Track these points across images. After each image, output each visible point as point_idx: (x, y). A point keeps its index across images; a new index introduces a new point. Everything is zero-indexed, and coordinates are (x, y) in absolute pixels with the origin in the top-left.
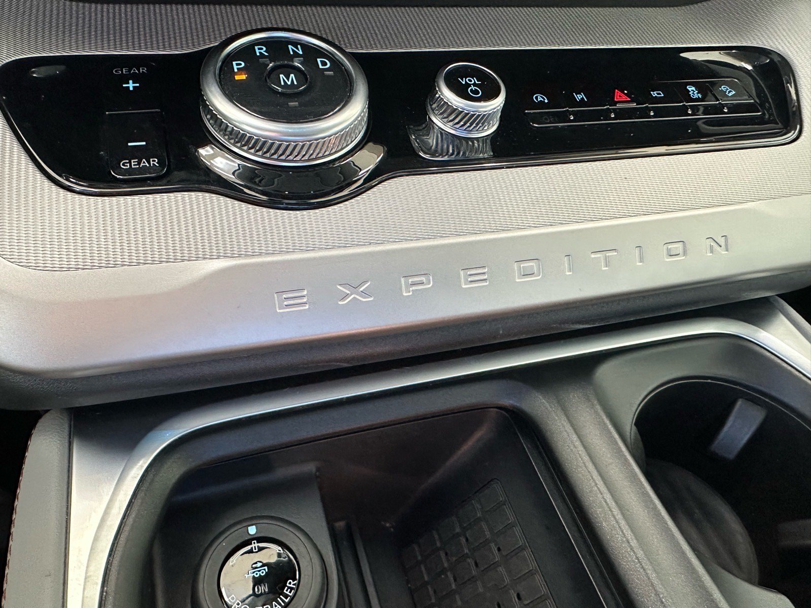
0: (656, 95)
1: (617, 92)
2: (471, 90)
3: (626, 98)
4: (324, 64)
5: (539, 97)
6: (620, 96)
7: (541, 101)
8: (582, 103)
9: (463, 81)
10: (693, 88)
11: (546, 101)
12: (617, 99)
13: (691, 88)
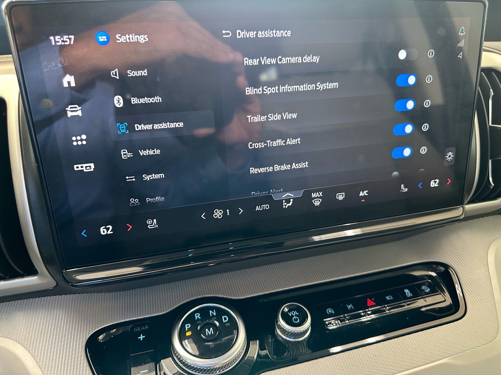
0: (388, 298)
1: (369, 300)
2: (294, 319)
3: (373, 303)
4: (225, 319)
5: (329, 310)
6: (370, 303)
7: (330, 312)
8: (352, 310)
9: (290, 313)
10: (408, 291)
11: (333, 312)
12: (369, 304)
13: (407, 291)
